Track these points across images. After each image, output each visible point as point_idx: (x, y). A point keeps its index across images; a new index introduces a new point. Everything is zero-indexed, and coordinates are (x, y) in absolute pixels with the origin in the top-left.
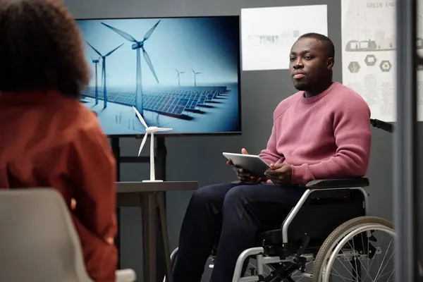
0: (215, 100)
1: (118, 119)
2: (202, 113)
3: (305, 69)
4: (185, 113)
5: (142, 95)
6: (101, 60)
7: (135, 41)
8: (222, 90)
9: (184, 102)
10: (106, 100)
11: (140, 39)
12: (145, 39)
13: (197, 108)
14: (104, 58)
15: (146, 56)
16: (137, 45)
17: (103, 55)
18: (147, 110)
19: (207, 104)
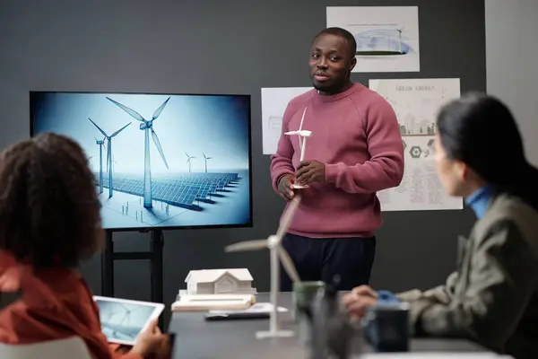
0: (227, 189)
1: (125, 209)
2: (213, 203)
3: (329, 72)
4: (195, 203)
5: (151, 182)
6: (106, 141)
7: (143, 120)
8: (233, 177)
9: (195, 190)
10: (111, 189)
11: (148, 119)
12: (154, 119)
13: (208, 198)
14: (109, 139)
15: (155, 137)
16: (145, 125)
17: (109, 135)
18: (156, 199)
19: (218, 193)
